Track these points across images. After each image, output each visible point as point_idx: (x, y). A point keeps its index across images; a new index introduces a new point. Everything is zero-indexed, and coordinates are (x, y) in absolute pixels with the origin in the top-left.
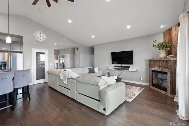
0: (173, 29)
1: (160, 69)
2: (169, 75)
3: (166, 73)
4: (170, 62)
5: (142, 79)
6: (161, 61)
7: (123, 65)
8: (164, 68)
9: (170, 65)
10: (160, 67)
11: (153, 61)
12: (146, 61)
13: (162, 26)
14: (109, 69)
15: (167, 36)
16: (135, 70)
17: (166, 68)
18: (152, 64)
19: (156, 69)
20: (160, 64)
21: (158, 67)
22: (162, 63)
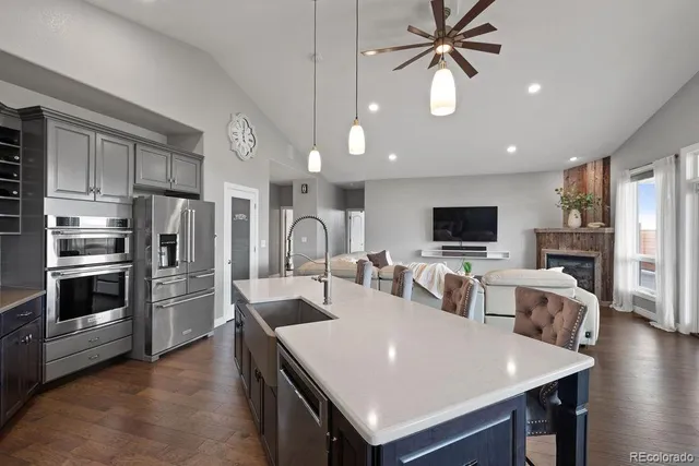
0: (589, 166)
2: (598, 265)
3: (592, 260)
6: (576, 233)
7: (465, 244)
8: (584, 248)
9: (600, 242)
10: (573, 247)
12: (526, 232)
13: (573, 159)
14: (423, 254)
15: (573, 179)
16: (500, 256)
17: (591, 248)
18: (549, 240)
19: (563, 251)
20: (573, 241)
21: (569, 246)
22: (579, 238)
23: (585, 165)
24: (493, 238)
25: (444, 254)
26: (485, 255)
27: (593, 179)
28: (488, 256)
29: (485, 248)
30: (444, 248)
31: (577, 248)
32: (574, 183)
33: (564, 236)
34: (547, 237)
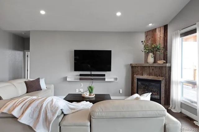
1: (151, 77)
3: (159, 82)
4: (164, 69)
5: (121, 92)
6: (152, 67)
7: (93, 73)
8: (156, 75)
9: (164, 72)
10: (150, 74)
11: (139, 67)
12: (126, 66)
14: (68, 80)
15: (150, 37)
16: (112, 80)
17: (159, 75)
18: (138, 70)
19: (145, 77)
20: (150, 71)
21: (148, 74)
22: (153, 70)
23: (156, 29)
24: (109, 69)
25: (81, 79)
26: (104, 79)
27: (159, 36)
28: (106, 80)
29: (104, 75)
30: (81, 75)
31: (152, 75)
32: (150, 39)
33: (145, 68)
34: (137, 68)
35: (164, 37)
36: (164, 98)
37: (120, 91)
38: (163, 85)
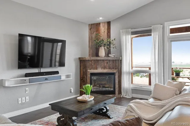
0: (101, 25)
1: (106, 70)
3: (113, 74)
4: (117, 62)
5: (72, 92)
6: (106, 60)
8: (110, 68)
9: (117, 65)
10: (105, 68)
11: (93, 61)
13: (101, 18)
15: (94, 30)
17: (113, 68)
18: (92, 64)
19: (100, 70)
20: (104, 65)
21: (102, 68)
22: (107, 63)
24: (63, 64)
27: (103, 31)
30: (27, 75)
31: (107, 68)
32: (94, 32)
33: (100, 62)
34: (90, 62)
35: (108, 33)
36: (118, 88)
37: (71, 90)
38: (117, 77)
